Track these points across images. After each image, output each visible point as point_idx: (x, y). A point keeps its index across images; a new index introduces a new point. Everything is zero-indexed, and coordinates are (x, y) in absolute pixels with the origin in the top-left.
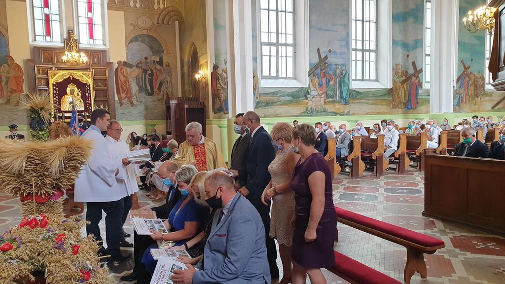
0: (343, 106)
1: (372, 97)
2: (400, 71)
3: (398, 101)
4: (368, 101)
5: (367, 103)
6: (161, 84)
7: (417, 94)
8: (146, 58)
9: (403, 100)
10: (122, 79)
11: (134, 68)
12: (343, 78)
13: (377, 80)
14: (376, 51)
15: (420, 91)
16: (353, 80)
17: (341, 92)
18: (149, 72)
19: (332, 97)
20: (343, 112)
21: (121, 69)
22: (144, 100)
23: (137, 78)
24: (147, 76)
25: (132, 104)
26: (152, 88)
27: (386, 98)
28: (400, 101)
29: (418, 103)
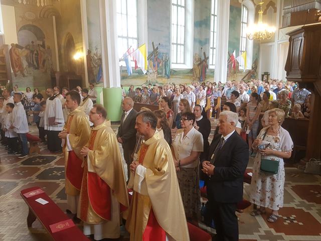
0: (167, 79)
1: (182, 74)
2: (197, 58)
3: (195, 76)
4: (180, 77)
6: (44, 61)
8: (33, 42)
9: (198, 76)
10: (15, 57)
11: (24, 49)
12: (167, 62)
13: (184, 64)
14: (184, 45)
16: (172, 63)
17: (166, 71)
18: (35, 52)
19: (161, 74)
21: (14, 50)
22: (32, 73)
23: (27, 56)
24: (34, 55)
25: (24, 76)
26: (38, 64)
27: (190, 75)
29: (206, 78)
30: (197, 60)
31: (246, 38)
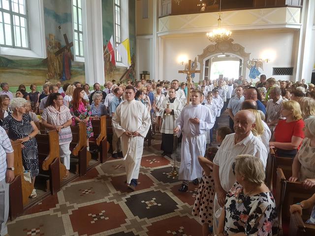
2: (53, 42)
3: (53, 72)
5: (21, 73)
7: (70, 66)
9: (58, 71)
13: (30, 48)
15: (73, 64)
16: (2, 46)
27: (42, 69)
28: (55, 72)
29: (71, 75)
30: (54, 45)
31: (120, 26)
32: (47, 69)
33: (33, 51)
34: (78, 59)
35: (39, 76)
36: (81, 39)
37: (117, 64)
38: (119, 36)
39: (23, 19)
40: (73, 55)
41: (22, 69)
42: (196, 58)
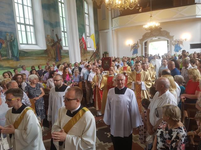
0: (15, 62)
1: (35, 55)
2: (50, 39)
3: (51, 57)
4: (33, 58)
5: (32, 59)
7: (60, 53)
9: (54, 56)
12: (13, 42)
13: (36, 44)
14: (34, 26)
15: (62, 51)
16: (21, 44)
17: (13, 52)
19: (6, 56)
20: (16, 66)
27: (44, 56)
29: (61, 58)
30: (50, 41)
31: (89, 26)
32: (47, 56)
33: (39, 46)
34: (65, 48)
35: (42, 60)
36: (66, 36)
37: (88, 49)
38: (89, 32)
39: (32, 28)
40: (62, 47)
41: (33, 57)
42: (138, 41)
